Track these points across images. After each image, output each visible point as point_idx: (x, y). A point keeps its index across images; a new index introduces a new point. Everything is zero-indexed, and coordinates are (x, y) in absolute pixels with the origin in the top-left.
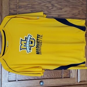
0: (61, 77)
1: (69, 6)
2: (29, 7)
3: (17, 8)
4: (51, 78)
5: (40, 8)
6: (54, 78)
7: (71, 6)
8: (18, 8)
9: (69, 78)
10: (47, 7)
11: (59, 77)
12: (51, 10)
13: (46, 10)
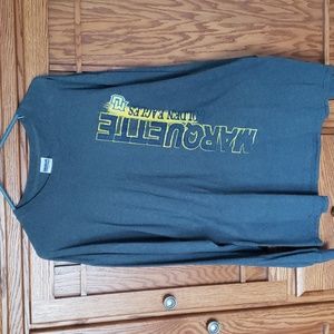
0: (236, 278)
1: (261, 28)
2: (118, 36)
3: (74, 43)
4: (203, 282)
5: (156, 40)
6: (211, 281)
7: (267, 28)
8: (78, 41)
9: (266, 280)
10: (181, 34)
11: (229, 280)
12: (197, 44)
13: (177, 45)
